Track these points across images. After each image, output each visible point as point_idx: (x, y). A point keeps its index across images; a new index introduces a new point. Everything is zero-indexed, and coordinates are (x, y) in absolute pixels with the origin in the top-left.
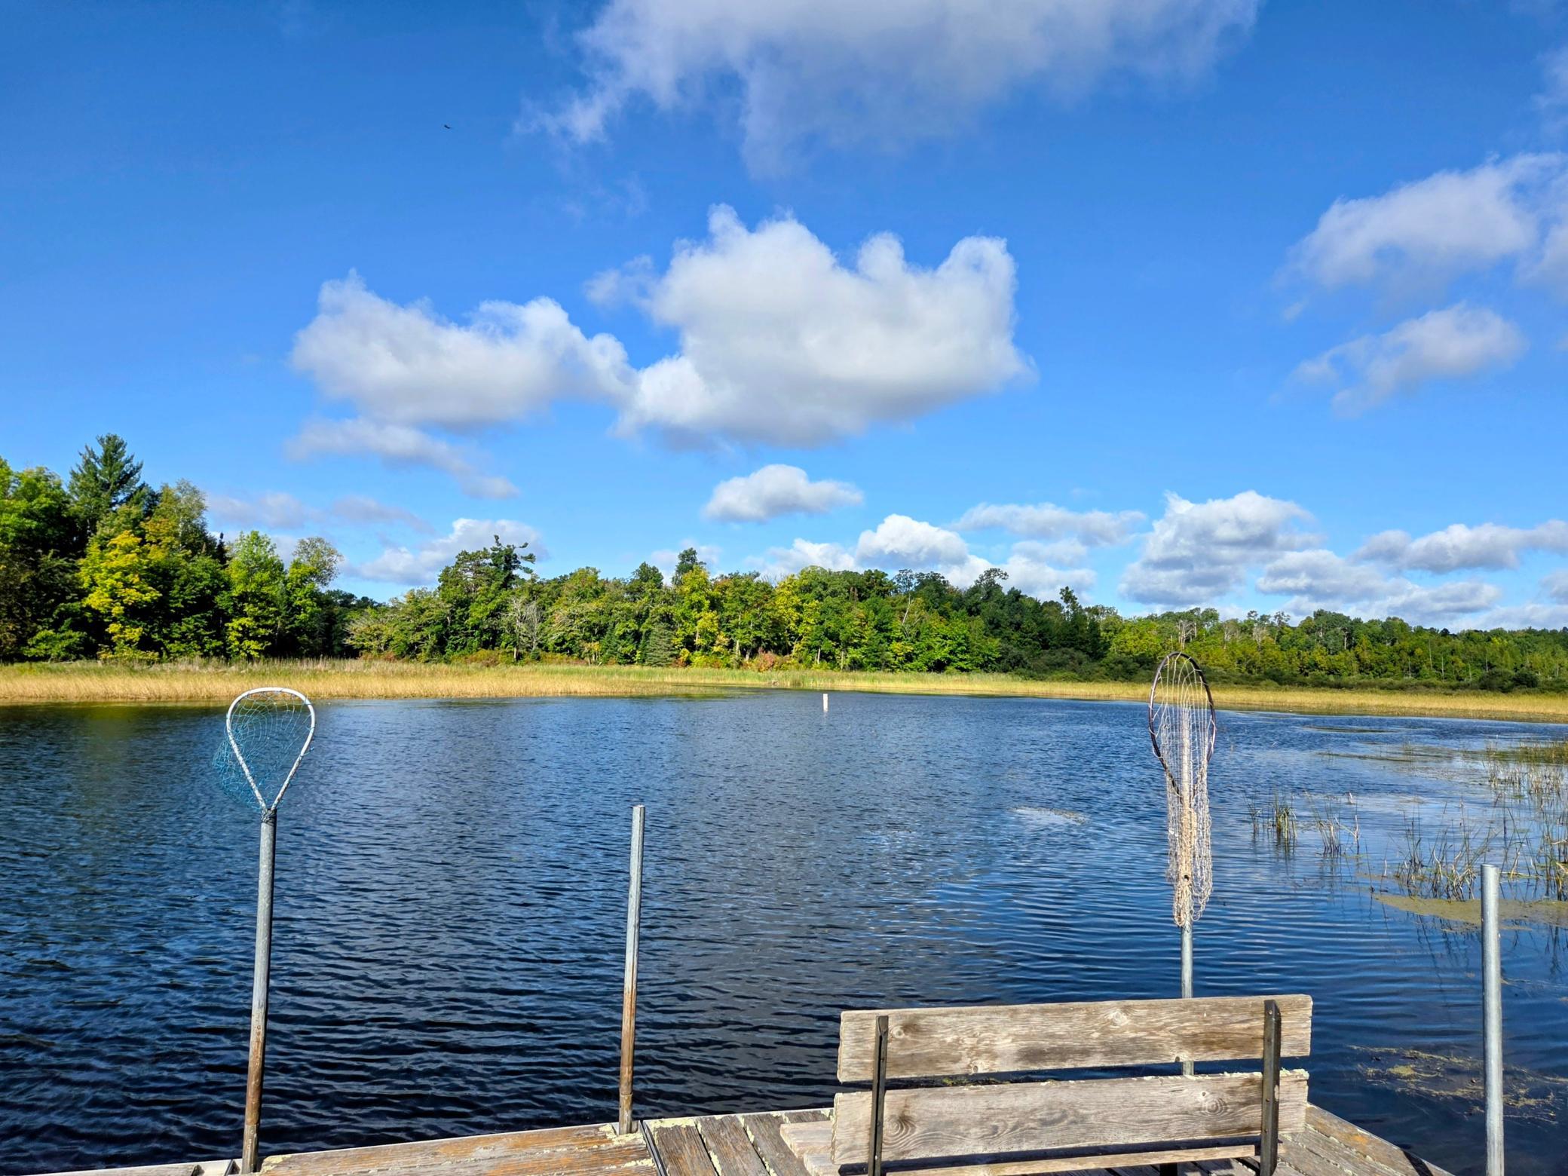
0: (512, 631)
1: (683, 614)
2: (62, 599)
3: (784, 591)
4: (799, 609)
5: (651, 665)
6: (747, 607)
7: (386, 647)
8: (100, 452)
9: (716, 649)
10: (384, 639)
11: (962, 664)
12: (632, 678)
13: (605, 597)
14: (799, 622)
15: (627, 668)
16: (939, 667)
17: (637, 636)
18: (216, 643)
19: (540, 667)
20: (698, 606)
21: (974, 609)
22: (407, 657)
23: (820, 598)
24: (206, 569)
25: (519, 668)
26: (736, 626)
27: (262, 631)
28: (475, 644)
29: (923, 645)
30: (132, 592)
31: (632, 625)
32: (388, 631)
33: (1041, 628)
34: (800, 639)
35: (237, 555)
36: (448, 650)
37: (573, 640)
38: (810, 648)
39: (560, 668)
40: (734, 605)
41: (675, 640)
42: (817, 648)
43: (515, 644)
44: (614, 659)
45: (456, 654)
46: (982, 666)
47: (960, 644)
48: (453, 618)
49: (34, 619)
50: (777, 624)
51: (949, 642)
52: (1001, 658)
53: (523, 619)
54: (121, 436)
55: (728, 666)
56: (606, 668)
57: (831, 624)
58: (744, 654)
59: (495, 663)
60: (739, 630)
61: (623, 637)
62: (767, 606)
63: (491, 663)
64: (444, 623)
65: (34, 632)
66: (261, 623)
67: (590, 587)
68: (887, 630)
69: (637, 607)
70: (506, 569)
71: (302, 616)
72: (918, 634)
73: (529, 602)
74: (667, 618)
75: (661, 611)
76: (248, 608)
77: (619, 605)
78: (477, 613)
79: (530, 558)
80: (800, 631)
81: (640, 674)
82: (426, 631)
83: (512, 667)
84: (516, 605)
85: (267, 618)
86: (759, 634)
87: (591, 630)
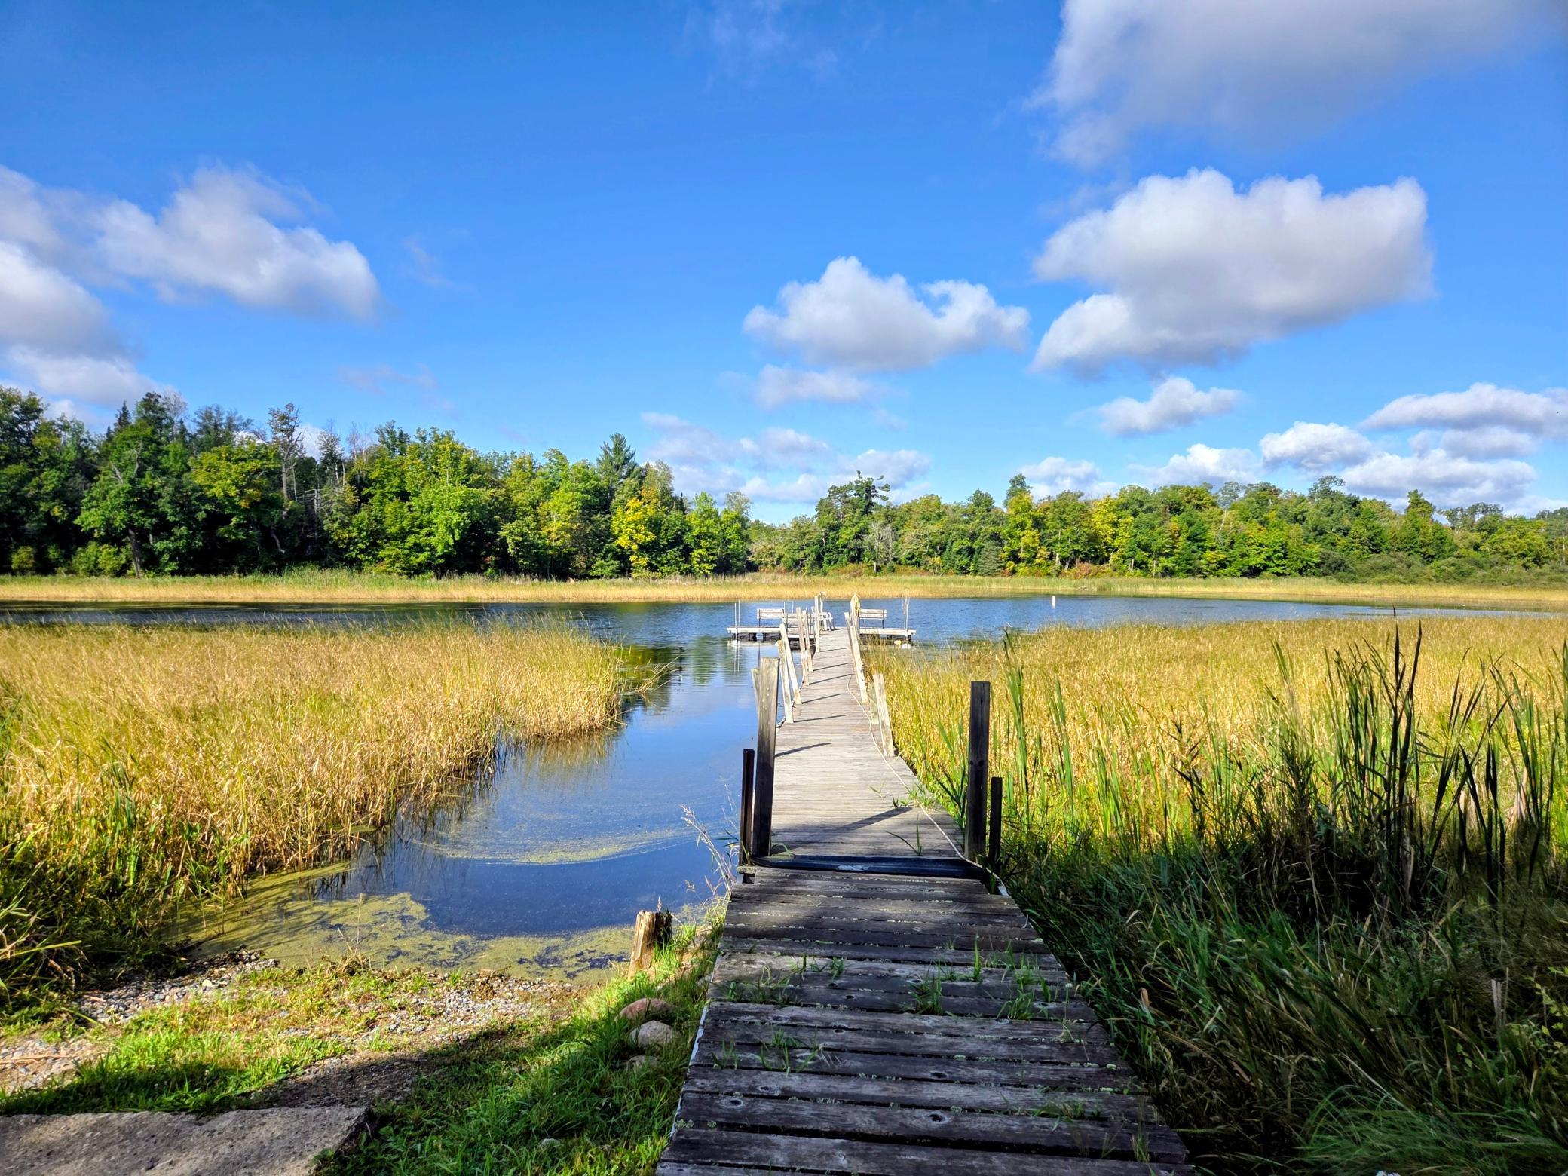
0: (872, 549)
1: (1009, 533)
2: (605, 542)
3: (1101, 509)
4: (1115, 524)
5: (982, 575)
6: (1065, 524)
7: (778, 562)
8: (612, 446)
9: (1038, 561)
10: (777, 556)
11: (1279, 570)
12: (965, 586)
13: (945, 519)
14: (1115, 536)
15: (961, 578)
16: (1254, 572)
17: (971, 551)
18: (687, 566)
19: (894, 577)
20: (1022, 526)
21: (1300, 517)
22: (794, 570)
23: (1135, 514)
24: (677, 519)
25: (878, 578)
26: (1057, 541)
27: (711, 557)
28: (845, 560)
29: (1237, 553)
30: (641, 535)
31: (967, 543)
32: (780, 550)
33: (1371, 533)
34: (1116, 550)
35: (694, 509)
36: (825, 565)
37: (920, 555)
38: (1124, 558)
39: (909, 578)
40: (1054, 523)
41: (1002, 555)
42: (1131, 558)
43: (875, 559)
44: (953, 570)
45: (831, 568)
46: (1301, 572)
47: (1275, 551)
48: (827, 539)
49: (593, 554)
50: (1093, 539)
51: (1265, 549)
52: (1323, 563)
53: (880, 539)
54: (623, 435)
55: (1048, 575)
56: (945, 578)
57: (1144, 539)
58: (1063, 564)
59: (860, 574)
60: (1059, 545)
61: (959, 552)
62: (1085, 524)
63: (857, 575)
64: (821, 543)
65: (593, 563)
66: (711, 551)
67: (933, 511)
68: (1201, 540)
69: (969, 528)
70: (867, 497)
71: (732, 546)
72: (1233, 542)
73: (884, 525)
74: (996, 537)
75: (989, 531)
76: (703, 543)
77: (956, 526)
78: (845, 535)
79: (886, 488)
80: (1116, 543)
81: (970, 583)
82: (808, 550)
83: (873, 578)
84: (875, 529)
85: (713, 549)
86: (1076, 547)
87: (933, 547)
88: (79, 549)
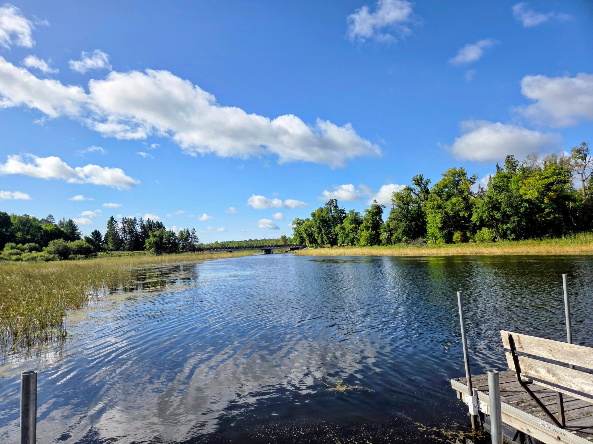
88: (478, 231)
